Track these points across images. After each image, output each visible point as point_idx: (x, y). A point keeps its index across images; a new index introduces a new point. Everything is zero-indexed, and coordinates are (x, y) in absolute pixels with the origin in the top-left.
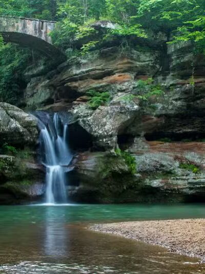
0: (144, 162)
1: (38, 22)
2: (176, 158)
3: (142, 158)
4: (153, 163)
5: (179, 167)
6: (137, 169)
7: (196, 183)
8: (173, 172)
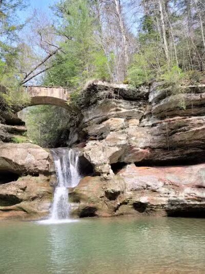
0: (133, 183)
1: (61, 89)
2: (160, 180)
3: (132, 180)
4: (141, 184)
5: (163, 187)
6: (129, 189)
7: (176, 201)
8: (157, 190)
